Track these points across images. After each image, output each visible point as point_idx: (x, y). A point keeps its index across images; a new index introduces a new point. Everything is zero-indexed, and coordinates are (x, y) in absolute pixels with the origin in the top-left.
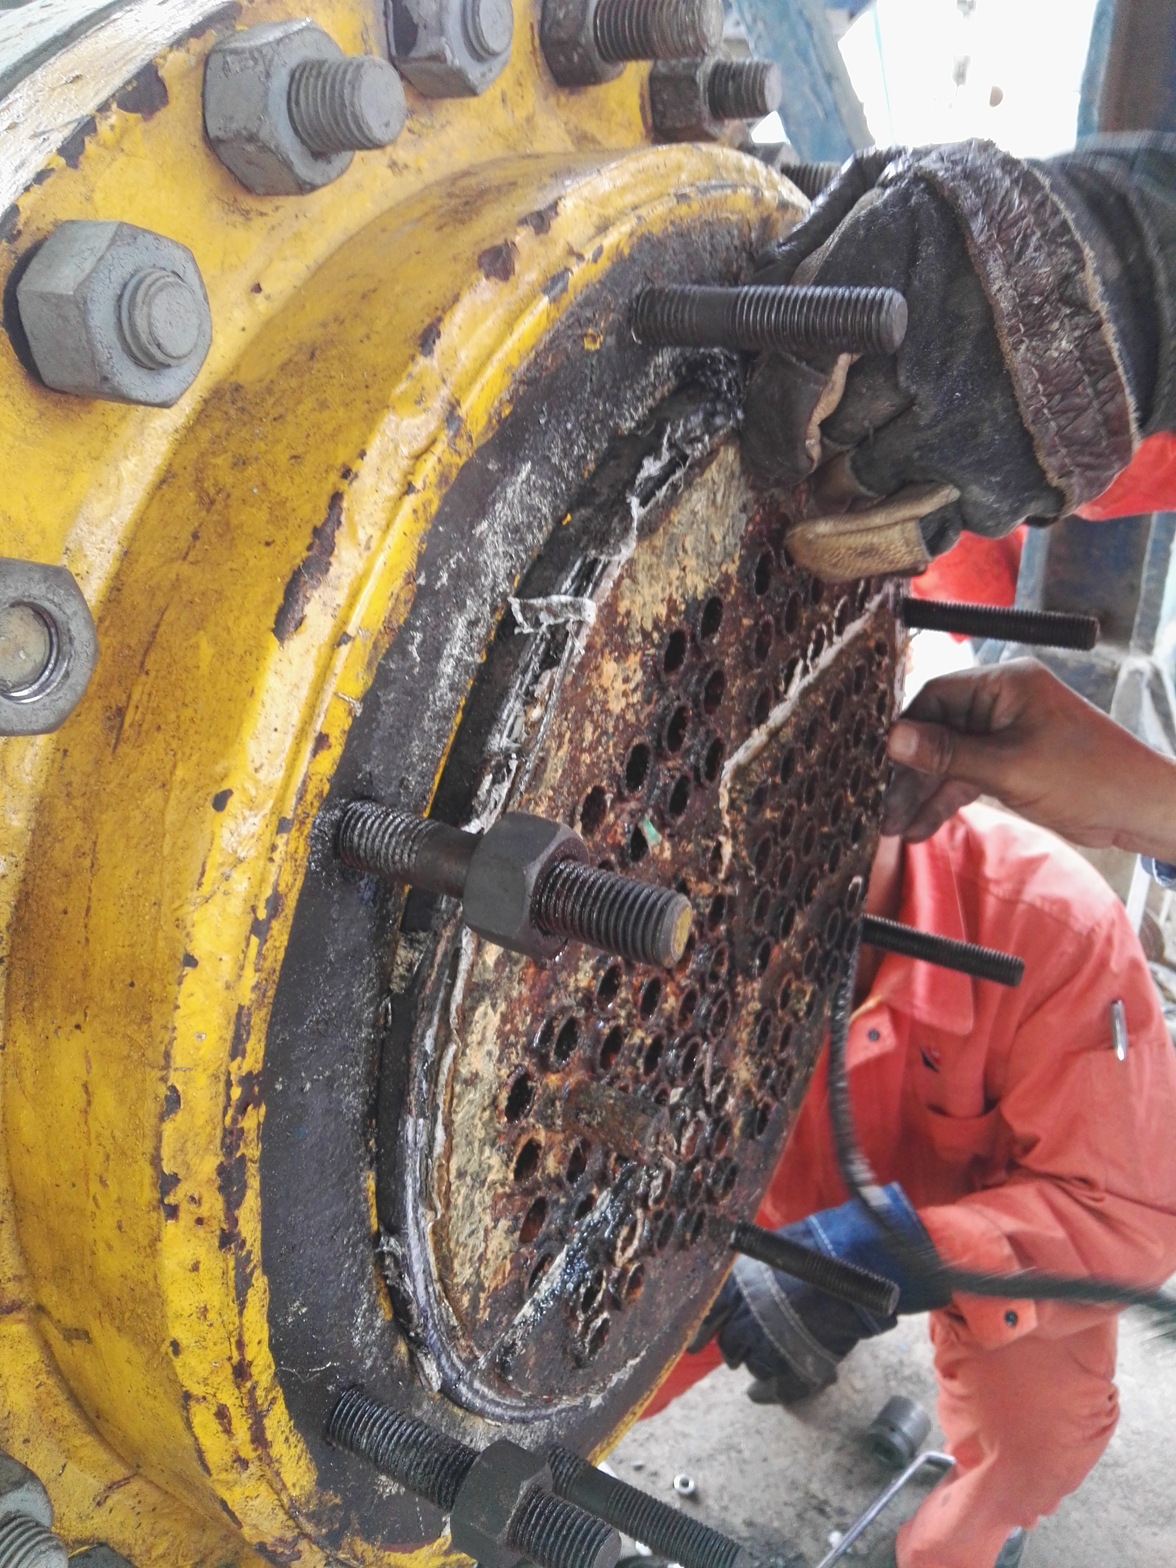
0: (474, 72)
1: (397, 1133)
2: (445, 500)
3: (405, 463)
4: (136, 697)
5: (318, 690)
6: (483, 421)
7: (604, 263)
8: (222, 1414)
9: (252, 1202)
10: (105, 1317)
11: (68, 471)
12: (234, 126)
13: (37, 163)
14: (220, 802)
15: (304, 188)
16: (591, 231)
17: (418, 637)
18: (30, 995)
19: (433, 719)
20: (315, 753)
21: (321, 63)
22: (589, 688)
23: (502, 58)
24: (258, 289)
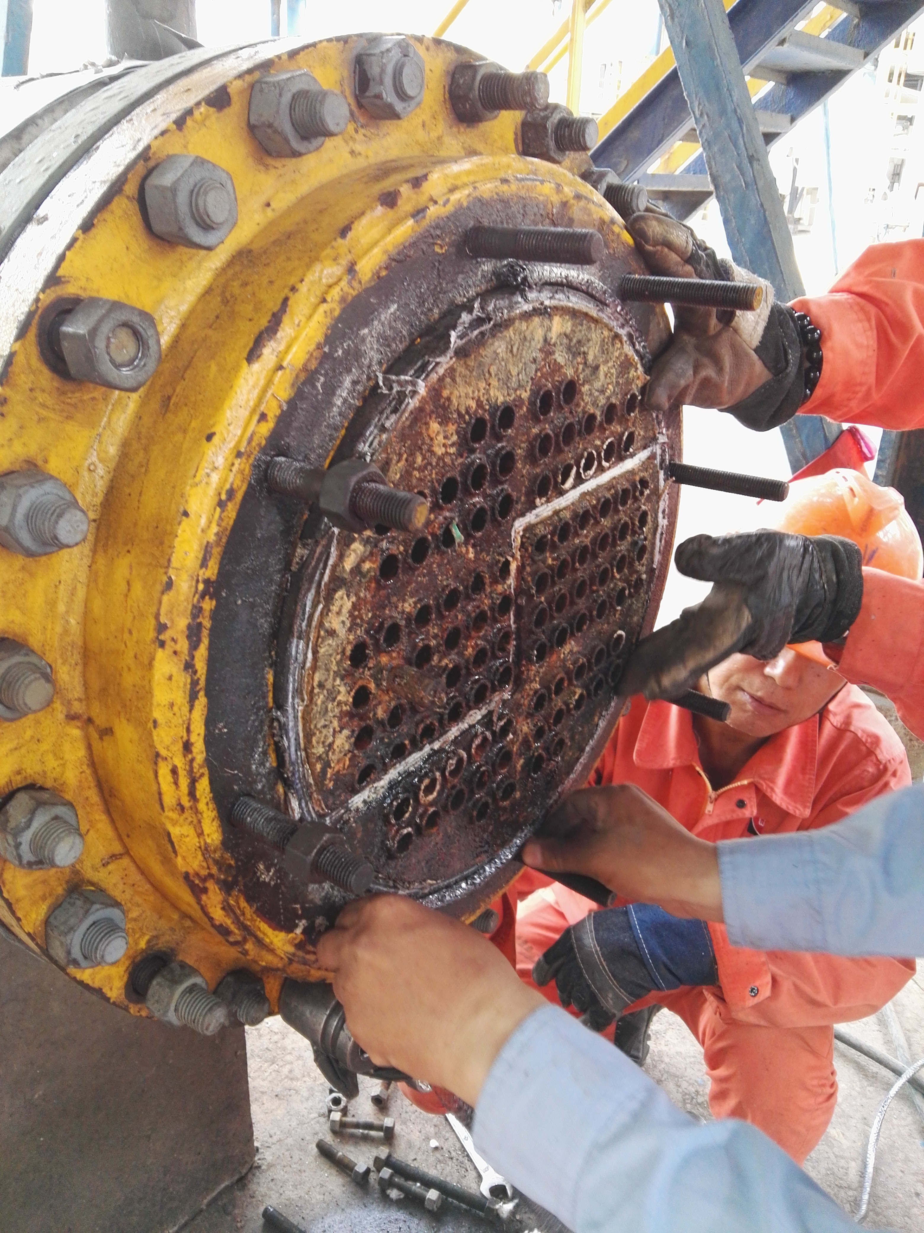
0: (399, 106)
1: (286, 649)
2: (343, 311)
3: (323, 288)
4: (178, 390)
5: (264, 391)
6: (369, 275)
7: (450, 208)
8: (174, 771)
9: (202, 652)
10: (122, 715)
11: (159, 280)
12: (263, 119)
13: (163, 126)
14: (209, 438)
15: (296, 154)
16: (446, 190)
17: (322, 379)
18: (107, 539)
19: (328, 426)
20: (259, 421)
21: (307, 92)
22: (421, 434)
23: (417, 100)
24: (268, 205)
